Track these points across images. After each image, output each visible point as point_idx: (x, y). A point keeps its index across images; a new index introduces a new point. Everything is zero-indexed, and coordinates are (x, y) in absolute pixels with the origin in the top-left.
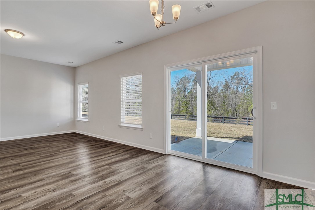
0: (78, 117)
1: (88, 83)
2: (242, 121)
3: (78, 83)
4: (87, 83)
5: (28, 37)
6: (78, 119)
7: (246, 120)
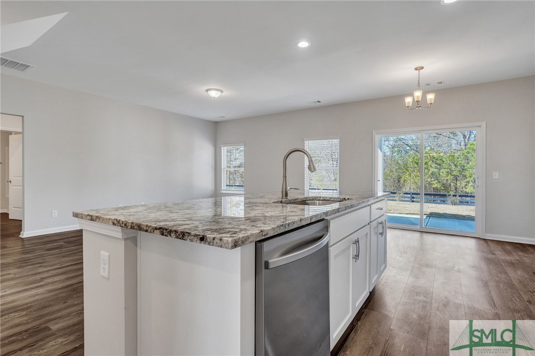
0: (222, 189)
1: (245, 145)
2: (405, 197)
3: (223, 144)
4: (243, 144)
5: (226, 93)
6: (222, 192)
7: (409, 196)
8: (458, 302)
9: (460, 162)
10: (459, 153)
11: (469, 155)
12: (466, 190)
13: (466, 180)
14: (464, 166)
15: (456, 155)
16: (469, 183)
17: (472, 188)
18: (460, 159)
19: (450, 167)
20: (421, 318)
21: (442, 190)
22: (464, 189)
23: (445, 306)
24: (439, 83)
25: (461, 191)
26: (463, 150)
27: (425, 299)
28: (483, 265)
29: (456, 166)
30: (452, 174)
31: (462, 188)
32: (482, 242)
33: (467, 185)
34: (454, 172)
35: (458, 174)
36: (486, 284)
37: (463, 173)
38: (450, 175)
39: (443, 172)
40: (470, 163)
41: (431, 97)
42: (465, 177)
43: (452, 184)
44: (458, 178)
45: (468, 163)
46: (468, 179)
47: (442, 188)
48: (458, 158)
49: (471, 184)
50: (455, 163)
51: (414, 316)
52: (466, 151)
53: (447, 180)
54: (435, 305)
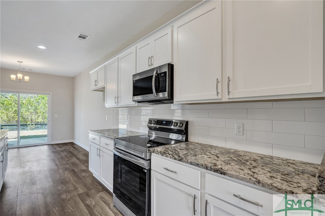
8: (45, 169)
9: (34, 104)
10: (33, 99)
11: (39, 100)
12: (38, 120)
13: (38, 115)
14: (36, 107)
15: (32, 100)
16: (39, 116)
17: (41, 119)
18: (34, 102)
19: (28, 107)
20: (31, 180)
21: (23, 121)
22: (37, 120)
23: (40, 172)
24: (30, 70)
25: (35, 121)
26: (36, 97)
27: (31, 174)
28: (52, 154)
29: (31, 106)
30: (29, 111)
31: (36, 119)
32: (51, 146)
33: (38, 117)
34: (31, 110)
35: (33, 111)
36: (54, 160)
37: (36, 111)
38: (28, 112)
39: (23, 110)
40: (40, 105)
41: (27, 78)
42: (37, 113)
43: (29, 118)
44: (33, 114)
45: (39, 105)
46: (39, 114)
47: (23, 120)
48: (33, 102)
49: (41, 117)
50: (31, 104)
51: (28, 180)
52: (38, 98)
53: (26, 115)
54: (35, 174)
